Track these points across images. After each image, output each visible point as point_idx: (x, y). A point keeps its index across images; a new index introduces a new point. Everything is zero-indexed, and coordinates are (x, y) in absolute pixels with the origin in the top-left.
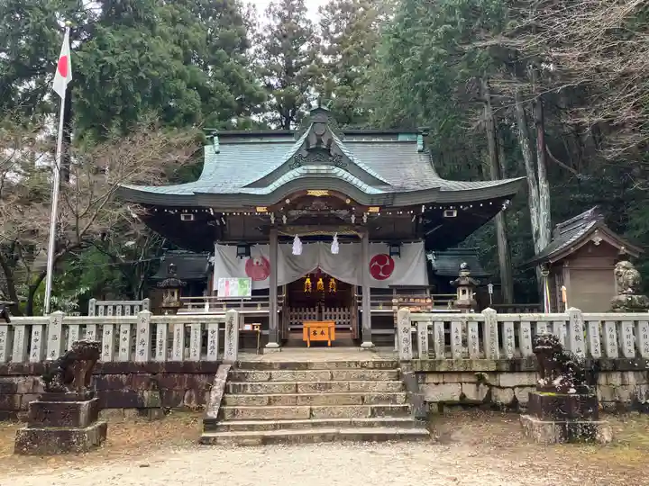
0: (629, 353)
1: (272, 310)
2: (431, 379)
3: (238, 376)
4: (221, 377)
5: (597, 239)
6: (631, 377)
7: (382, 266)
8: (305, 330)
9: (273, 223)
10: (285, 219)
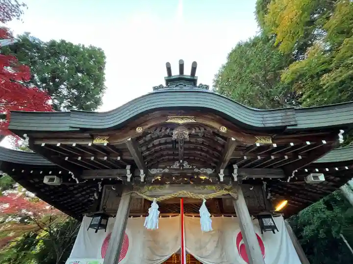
9: (129, 180)
10: (142, 176)
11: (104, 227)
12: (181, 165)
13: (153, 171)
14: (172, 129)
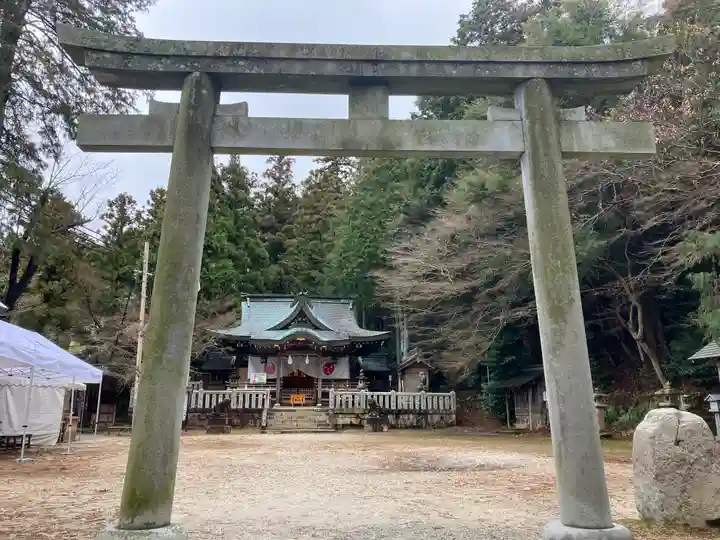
0: (412, 407)
1: (277, 389)
2: (340, 416)
3: (270, 413)
4: (265, 414)
5: (419, 361)
6: (411, 416)
7: (329, 369)
8: (291, 399)
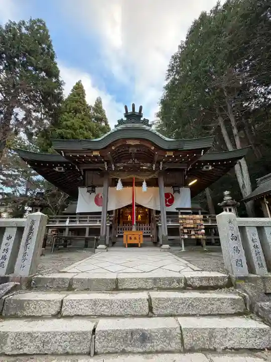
8: (125, 237)
9: (106, 169)
10: (113, 167)
11: (94, 192)
12: (134, 161)
13: (118, 165)
14: (129, 147)
